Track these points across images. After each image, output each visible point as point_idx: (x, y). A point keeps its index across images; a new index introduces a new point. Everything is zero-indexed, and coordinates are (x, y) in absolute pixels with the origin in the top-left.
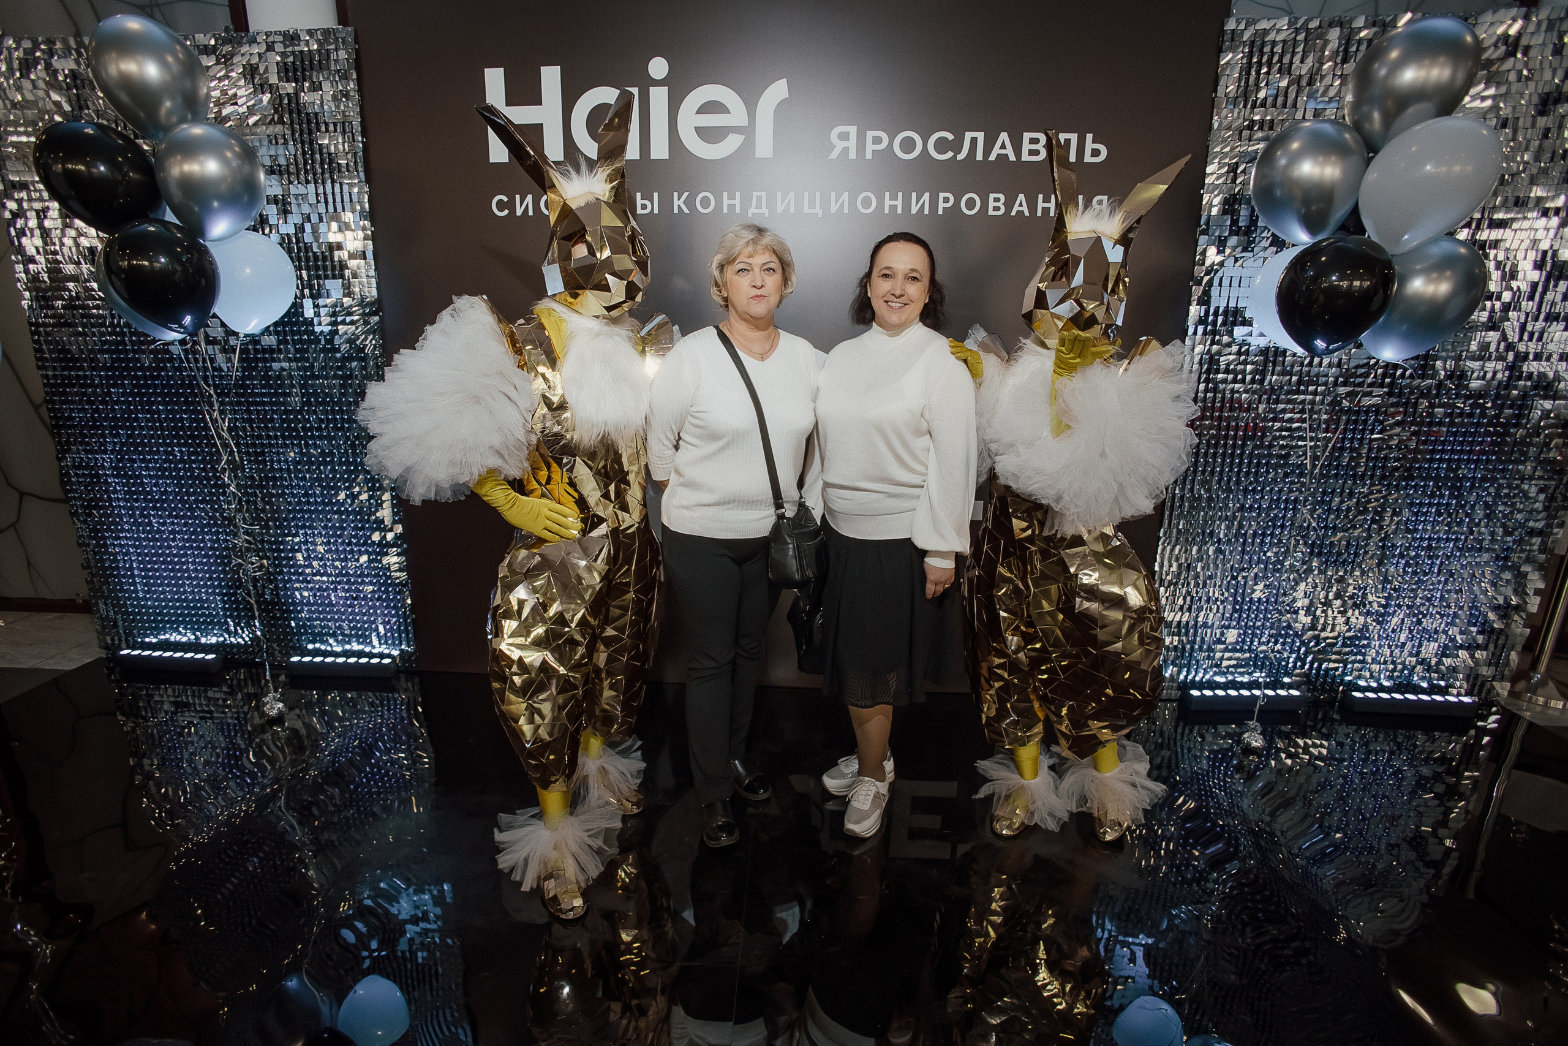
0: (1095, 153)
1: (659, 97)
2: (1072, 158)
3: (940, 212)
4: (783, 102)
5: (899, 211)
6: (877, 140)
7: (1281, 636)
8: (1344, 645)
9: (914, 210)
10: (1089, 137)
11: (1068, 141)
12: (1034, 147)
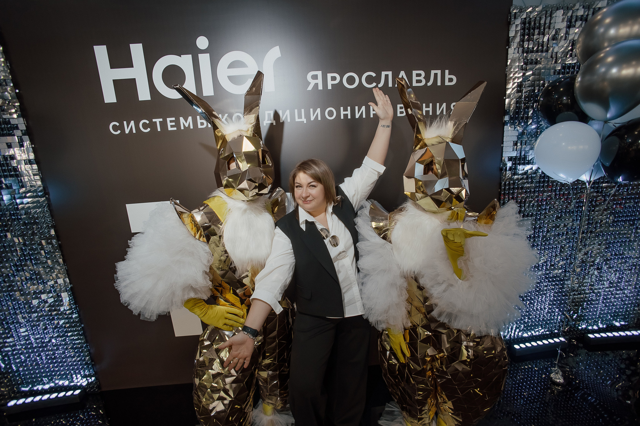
0: (451, 80)
1: (204, 59)
2: (439, 84)
3: (372, 116)
4: (278, 59)
5: (349, 117)
6: (334, 79)
7: (553, 312)
8: (582, 311)
9: (357, 116)
10: (447, 72)
11: (436, 75)
12: (419, 78)
